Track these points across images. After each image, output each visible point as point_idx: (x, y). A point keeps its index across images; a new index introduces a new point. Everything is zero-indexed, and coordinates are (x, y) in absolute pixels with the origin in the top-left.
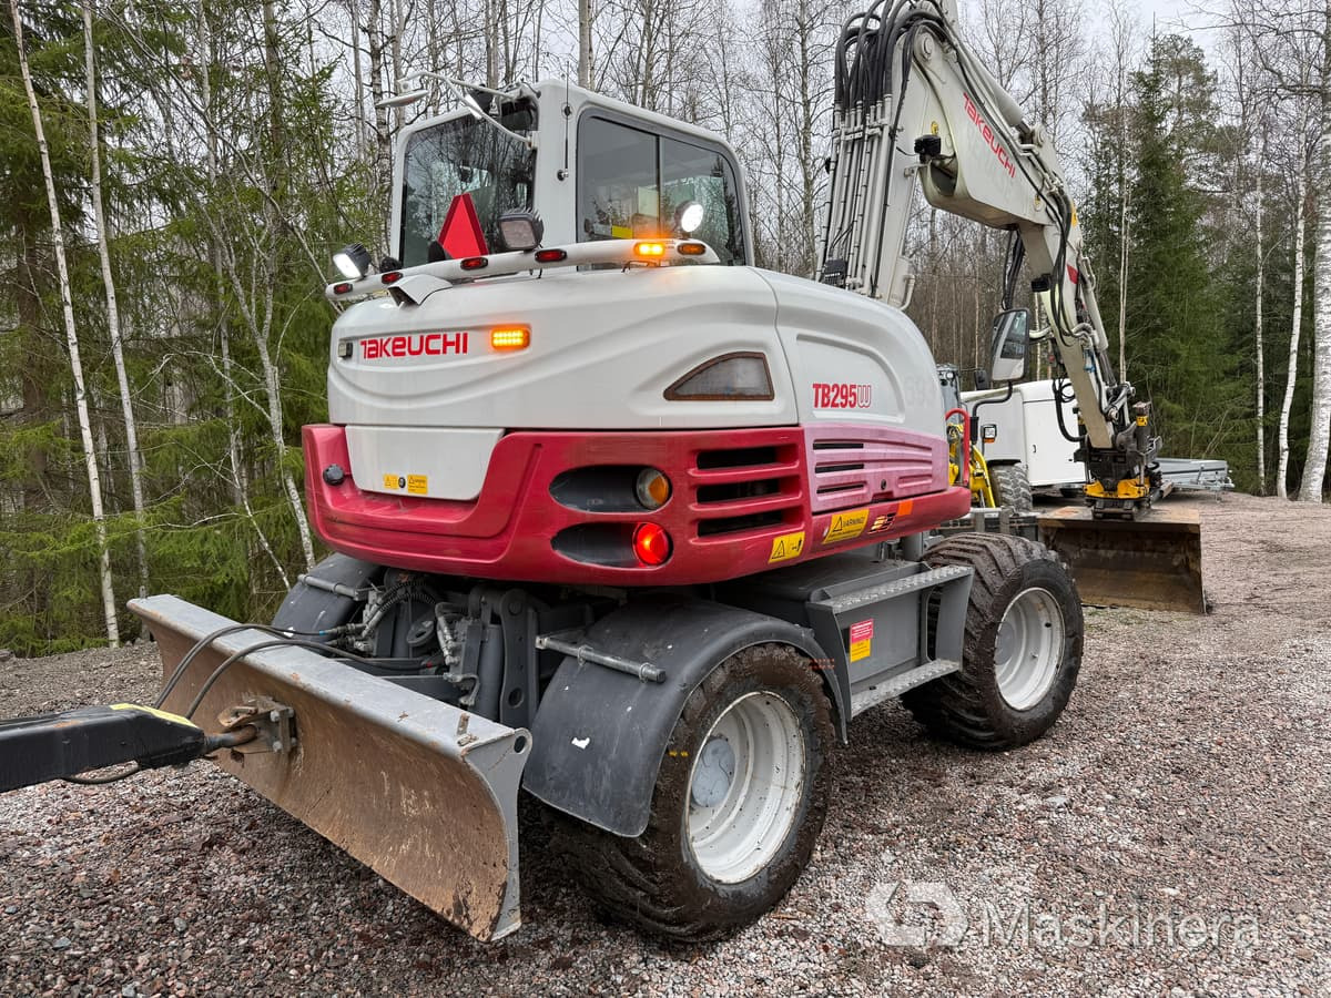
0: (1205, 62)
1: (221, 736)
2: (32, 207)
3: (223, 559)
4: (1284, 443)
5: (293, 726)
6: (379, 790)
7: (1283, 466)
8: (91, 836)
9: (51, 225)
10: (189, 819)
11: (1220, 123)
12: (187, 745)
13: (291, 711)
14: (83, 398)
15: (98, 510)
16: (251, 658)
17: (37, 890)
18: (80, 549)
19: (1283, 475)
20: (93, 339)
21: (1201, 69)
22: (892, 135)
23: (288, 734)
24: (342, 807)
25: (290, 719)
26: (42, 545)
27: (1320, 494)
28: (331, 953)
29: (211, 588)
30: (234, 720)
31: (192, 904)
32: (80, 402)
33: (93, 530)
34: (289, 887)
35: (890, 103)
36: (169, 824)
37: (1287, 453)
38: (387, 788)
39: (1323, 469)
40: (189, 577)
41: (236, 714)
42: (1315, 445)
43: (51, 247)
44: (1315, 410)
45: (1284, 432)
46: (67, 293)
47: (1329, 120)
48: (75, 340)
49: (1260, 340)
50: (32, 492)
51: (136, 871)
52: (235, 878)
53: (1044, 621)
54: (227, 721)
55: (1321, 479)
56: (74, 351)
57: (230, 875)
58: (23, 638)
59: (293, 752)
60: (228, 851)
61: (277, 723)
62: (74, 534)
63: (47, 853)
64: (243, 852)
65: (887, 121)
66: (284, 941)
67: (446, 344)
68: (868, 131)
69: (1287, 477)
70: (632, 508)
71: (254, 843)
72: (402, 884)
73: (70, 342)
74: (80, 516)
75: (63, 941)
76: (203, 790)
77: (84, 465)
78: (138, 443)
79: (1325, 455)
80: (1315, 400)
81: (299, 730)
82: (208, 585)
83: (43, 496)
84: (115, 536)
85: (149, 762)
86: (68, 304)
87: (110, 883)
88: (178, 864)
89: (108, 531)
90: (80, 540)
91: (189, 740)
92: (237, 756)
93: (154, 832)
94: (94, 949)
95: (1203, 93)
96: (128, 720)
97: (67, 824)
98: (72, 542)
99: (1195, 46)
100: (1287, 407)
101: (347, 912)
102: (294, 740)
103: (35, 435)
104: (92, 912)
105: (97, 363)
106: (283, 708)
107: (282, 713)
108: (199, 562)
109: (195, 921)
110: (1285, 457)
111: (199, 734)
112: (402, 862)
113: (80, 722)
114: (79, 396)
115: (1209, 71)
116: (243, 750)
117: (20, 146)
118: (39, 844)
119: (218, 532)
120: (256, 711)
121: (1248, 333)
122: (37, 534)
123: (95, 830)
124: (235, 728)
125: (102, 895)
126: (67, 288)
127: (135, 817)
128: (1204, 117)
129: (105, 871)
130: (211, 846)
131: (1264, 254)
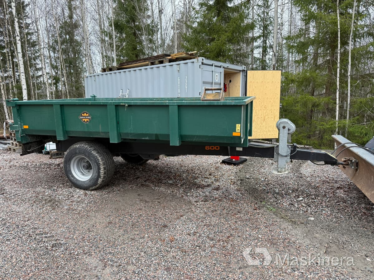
1: (341, 162)
2: (334, 44)
3: (366, 134)
5: (357, 164)
6: (371, 180)
8: (317, 179)
9: (338, 48)
10: (337, 183)
12: (333, 162)
13: (357, 161)
14: (338, 91)
15: (337, 118)
16: (350, 148)
17: (306, 183)
18: (331, 127)
20: (343, 76)
23: (355, 166)
24: (363, 182)
25: (357, 163)
26: (323, 125)
28: (356, 212)
29: (363, 142)
30: (345, 160)
31: (331, 195)
32: (337, 92)
33: (335, 123)
34: (352, 200)
36: (332, 182)
38: (372, 180)
40: (357, 138)
41: (345, 159)
43: (337, 53)
46: (339, 65)
48: (339, 77)
50: (324, 113)
51: (323, 187)
52: (341, 195)
54: (343, 160)
56: (338, 79)
57: (341, 193)
58: (316, 145)
59: (357, 170)
60: (342, 190)
61: (354, 163)
62: (330, 123)
63: (309, 179)
64: (345, 191)
66: (347, 206)
71: (348, 191)
72: (370, 199)
73: (337, 77)
74: (333, 119)
75: (307, 191)
76: (341, 179)
77: (336, 107)
78: (350, 103)
81: (359, 166)
82: (362, 141)
83: (326, 114)
84: (339, 125)
85: (326, 163)
86: (338, 68)
87: (318, 187)
88: (331, 189)
89: (339, 124)
90: (331, 125)
91: (334, 161)
92: (344, 167)
93: (328, 183)
94: (312, 194)
96: (324, 154)
97: (313, 176)
98: (329, 125)
101: (363, 208)
102: (357, 167)
103: (326, 99)
104: (313, 189)
105: (343, 82)
106: (355, 160)
107: (355, 161)
108: (360, 134)
109: (331, 197)
111: (337, 160)
112: (372, 195)
113: (315, 152)
114: (337, 90)
116: (345, 166)
117: (334, 30)
118: (307, 177)
119: (367, 127)
120: (349, 159)
122: (322, 123)
123: (318, 179)
124: (344, 161)
125: (316, 188)
126: (339, 64)
127: (326, 179)
129: (317, 185)
130: (339, 188)
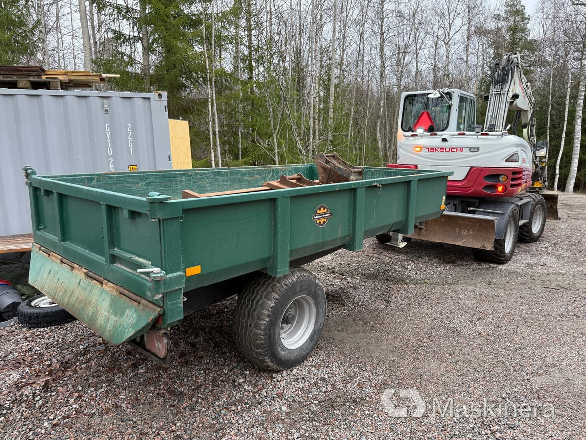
0: (526, 11)
4: (557, 172)
6: (454, 232)
7: (557, 180)
11: (530, 37)
19: (556, 183)
21: (523, 14)
22: (507, 94)
27: (572, 190)
35: (508, 85)
37: (558, 175)
38: (457, 231)
39: (574, 181)
42: (572, 172)
44: (573, 160)
45: (557, 167)
47: (585, 55)
49: (548, 132)
53: (538, 213)
55: (573, 185)
65: (507, 90)
67: (457, 150)
68: (502, 92)
69: (558, 184)
70: (497, 182)
79: (575, 176)
80: (573, 156)
95: (524, 24)
99: (522, 4)
100: (559, 158)
110: (557, 176)
112: (464, 243)
115: (527, 15)
121: (543, 128)
128: (523, 35)
131: (552, 99)
